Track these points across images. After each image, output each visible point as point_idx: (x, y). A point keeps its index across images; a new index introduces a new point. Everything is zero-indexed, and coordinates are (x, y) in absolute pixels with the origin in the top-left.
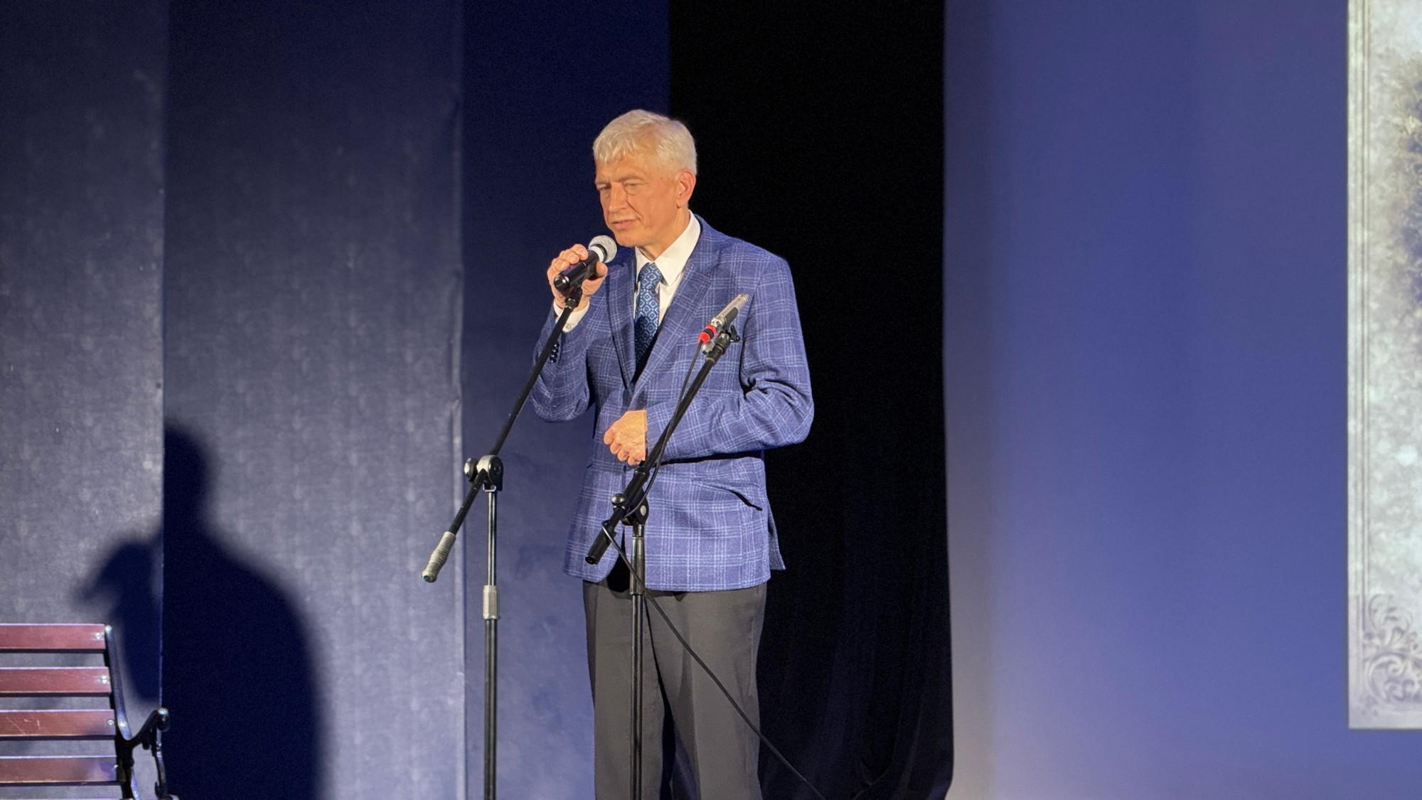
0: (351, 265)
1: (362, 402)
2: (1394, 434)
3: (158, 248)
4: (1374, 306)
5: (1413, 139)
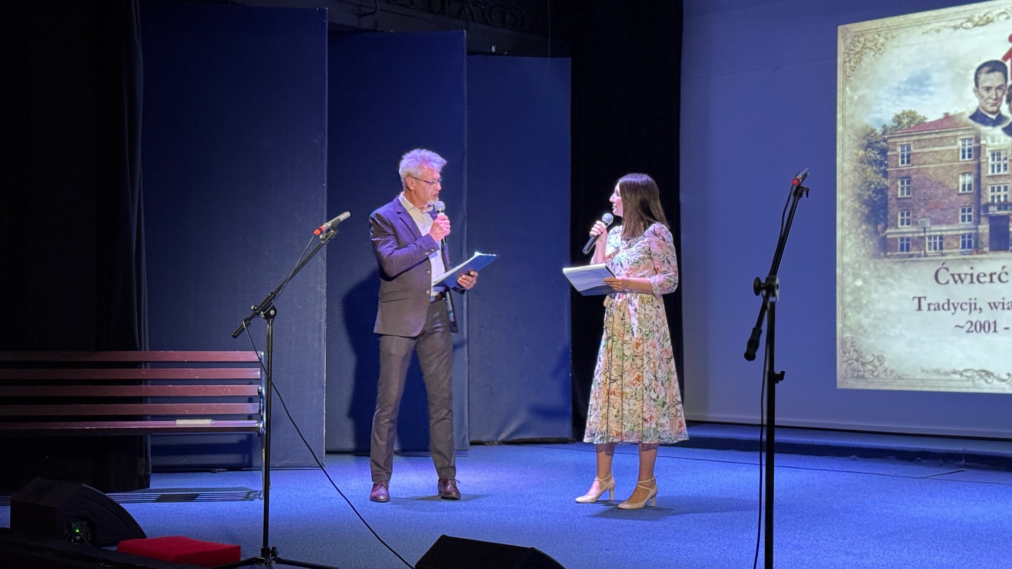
2: (854, 274)
4: (846, 224)
5: (861, 158)
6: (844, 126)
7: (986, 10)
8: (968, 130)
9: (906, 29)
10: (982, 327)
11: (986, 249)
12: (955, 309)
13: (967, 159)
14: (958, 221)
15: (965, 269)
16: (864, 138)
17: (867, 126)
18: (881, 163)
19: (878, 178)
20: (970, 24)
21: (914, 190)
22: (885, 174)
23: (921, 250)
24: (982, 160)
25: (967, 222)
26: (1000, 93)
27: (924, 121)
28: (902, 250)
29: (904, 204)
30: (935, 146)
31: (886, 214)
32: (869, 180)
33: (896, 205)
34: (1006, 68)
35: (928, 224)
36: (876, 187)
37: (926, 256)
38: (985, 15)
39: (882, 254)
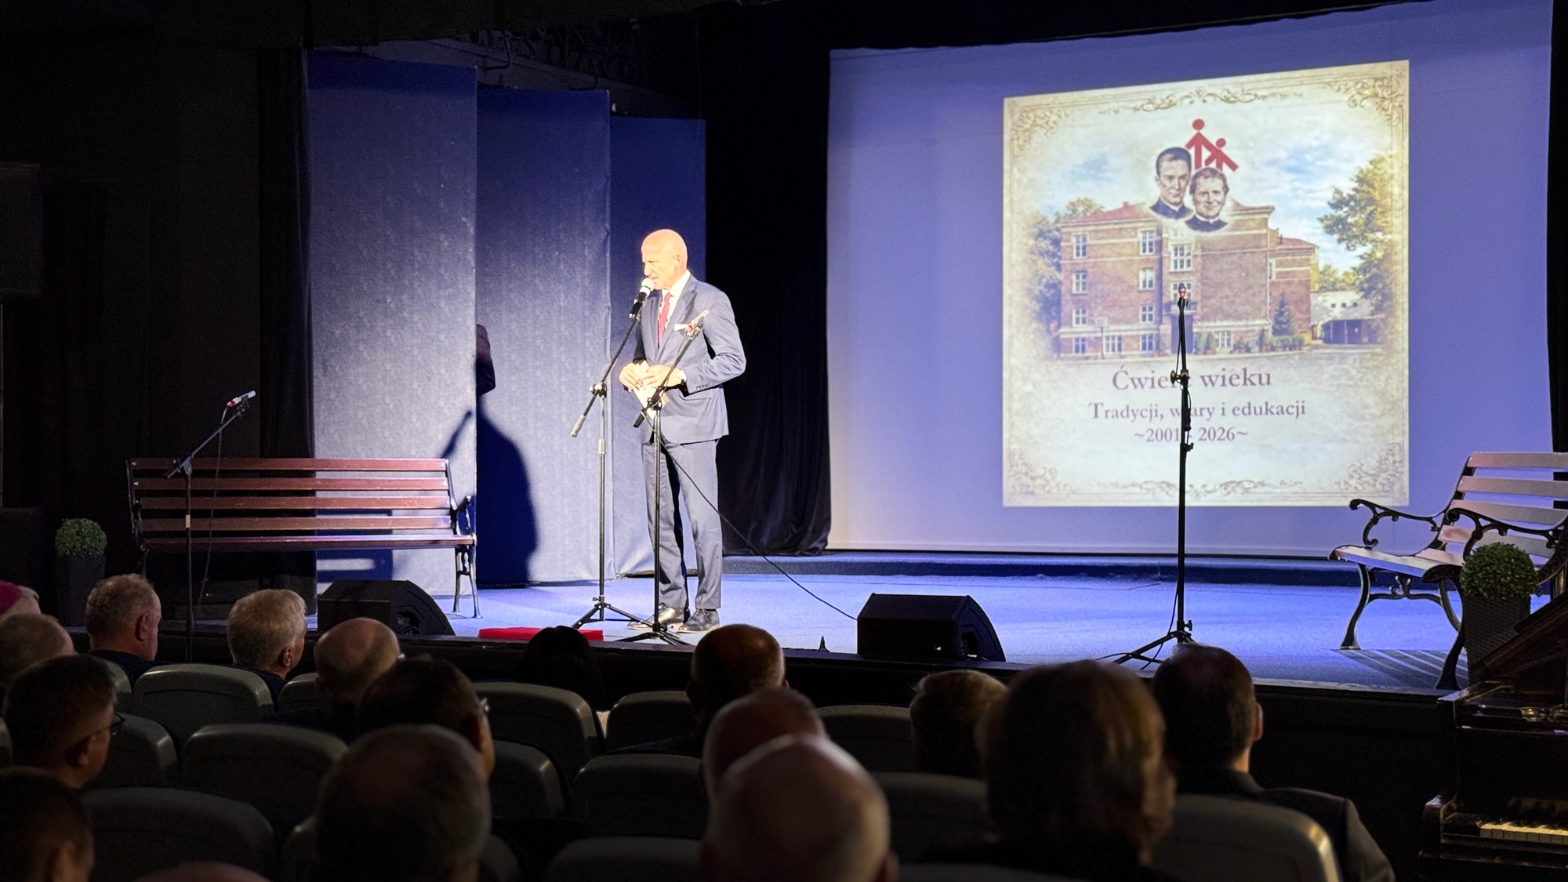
0: (562, 304)
1: (567, 364)
2: (1023, 378)
3: (473, 295)
4: (1014, 322)
5: (1031, 248)
6: (1012, 211)
7: (1169, 93)
8: (1150, 221)
9: (1082, 107)
10: (1164, 435)
11: (1168, 351)
12: (1135, 416)
13: (1147, 253)
14: (1138, 320)
15: (1145, 373)
16: (1035, 226)
17: (1038, 213)
18: (1054, 255)
19: (1050, 272)
20: (1151, 107)
21: (1090, 285)
22: (1059, 267)
23: (1097, 351)
24: (1164, 255)
25: (1147, 321)
26: (1183, 183)
27: (1102, 209)
28: (1077, 351)
29: (1080, 301)
30: (1113, 238)
31: (1059, 312)
32: (1040, 273)
33: (1071, 301)
34: (1189, 156)
35: (1106, 323)
36: (1048, 281)
37: (1103, 357)
38: (1168, 98)
39: (1055, 356)
